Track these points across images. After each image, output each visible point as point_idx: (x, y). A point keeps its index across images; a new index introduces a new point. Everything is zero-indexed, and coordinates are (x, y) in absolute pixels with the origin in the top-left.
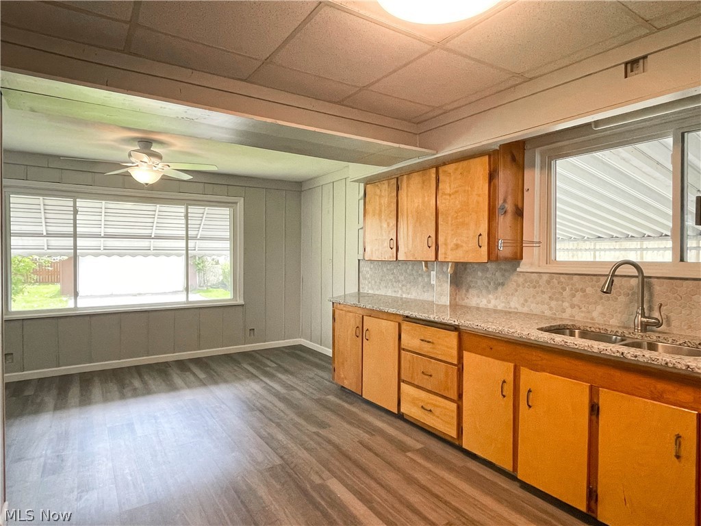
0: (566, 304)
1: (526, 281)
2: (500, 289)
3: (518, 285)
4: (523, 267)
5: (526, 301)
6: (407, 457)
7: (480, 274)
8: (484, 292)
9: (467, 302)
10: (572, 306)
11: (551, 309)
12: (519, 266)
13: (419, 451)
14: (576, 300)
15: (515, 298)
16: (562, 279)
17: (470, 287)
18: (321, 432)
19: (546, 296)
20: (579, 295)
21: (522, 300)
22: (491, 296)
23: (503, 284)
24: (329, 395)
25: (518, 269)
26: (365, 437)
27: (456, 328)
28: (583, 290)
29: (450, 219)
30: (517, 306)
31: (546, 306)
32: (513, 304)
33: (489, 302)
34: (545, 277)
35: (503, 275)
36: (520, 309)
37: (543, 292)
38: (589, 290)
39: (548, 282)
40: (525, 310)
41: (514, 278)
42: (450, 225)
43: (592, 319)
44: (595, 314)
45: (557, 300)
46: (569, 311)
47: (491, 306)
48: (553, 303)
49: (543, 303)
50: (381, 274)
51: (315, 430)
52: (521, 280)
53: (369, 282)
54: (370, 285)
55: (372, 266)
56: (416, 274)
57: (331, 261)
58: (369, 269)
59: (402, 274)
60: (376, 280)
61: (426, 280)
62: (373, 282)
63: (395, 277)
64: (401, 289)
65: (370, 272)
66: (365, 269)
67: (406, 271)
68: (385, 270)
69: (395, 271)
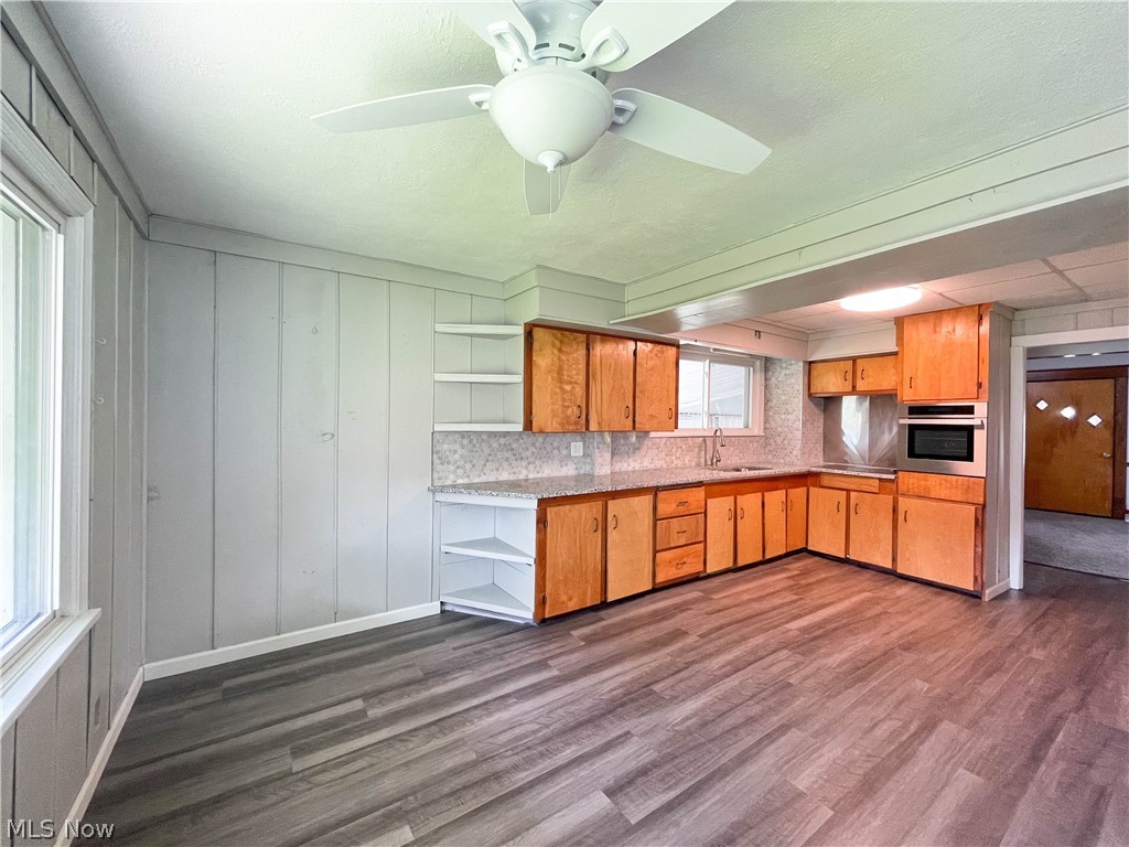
0: (674, 457)
1: (652, 444)
3: (648, 448)
10: (676, 459)
11: (667, 462)
14: (678, 455)
16: (672, 440)
19: (663, 455)
20: (679, 451)
21: (650, 460)
29: (646, 393)
31: (664, 462)
34: (664, 440)
36: (649, 467)
37: (662, 451)
40: (652, 466)
41: (646, 443)
42: (646, 398)
45: (669, 455)
46: (675, 462)
49: (662, 459)
52: (650, 444)
53: (458, 467)
54: (460, 472)
55: (465, 442)
56: (549, 448)
57: (329, 436)
58: (457, 447)
59: (527, 449)
60: (475, 462)
61: (564, 452)
62: (468, 466)
63: (515, 455)
64: (526, 468)
65: (460, 451)
66: (446, 446)
67: (533, 445)
68: (495, 445)
69: (514, 446)
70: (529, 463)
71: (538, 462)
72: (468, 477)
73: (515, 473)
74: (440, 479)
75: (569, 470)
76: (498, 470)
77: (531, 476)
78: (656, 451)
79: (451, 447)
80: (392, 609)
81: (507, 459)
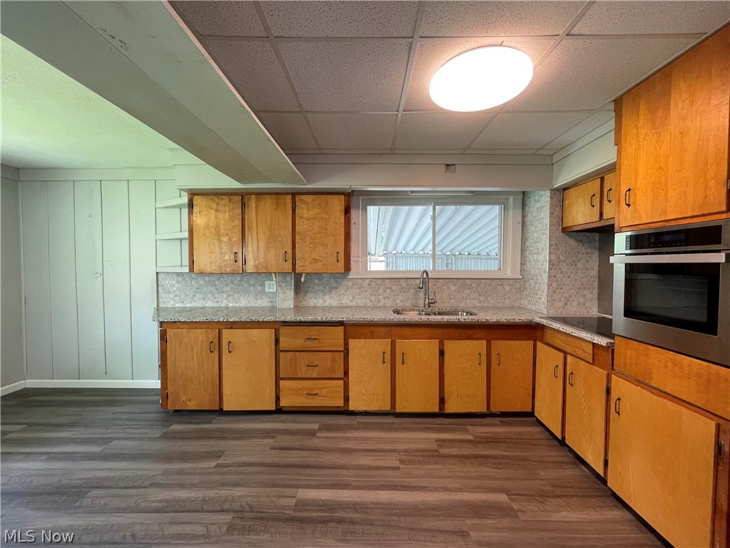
0: (381, 297)
1: (353, 284)
2: (333, 291)
3: (348, 288)
4: (351, 275)
5: (354, 298)
6: (318, 437)
7: (316, 281)
8: (321, 294)
9: (304, 303)
10: (385, 298)
11: (371, 301)
12: (348, 274)
13: (320, 429)
14: (386, 294)
15: (346, 297)
16: (378, 281)
17: (307, 292)
18: (220, 461)
19: (367, 294)
20: (388, 291)
21: (351, 298)
22: (326, 297)
23: (336, 288)
24: (171, 425)
25: (349, 277)
26: (269, 441)
27: (341, 323)
28: (391, 288)
29: (308, 239)
30: (347, 302)
31: (368, 300)
32: (344, 301)
33: (325, 301)
34: (367, 281)
35: (336, 281)
36: (350, 304)
37: (366, 291)
38: (394, 288)
39: (369, 284)
40: (353, 304)
41: (345, 282)
42: (308, 243)
43: (396, 304)
44: (398, 302)
45: (375, 295)
46: (382, 301)
47: (326, 304)
48: (373, 298)
49: (366, 298)
50: (196, 286)
51: (213, 464)
52: (350, 284)
53: (176, 296)
54: (177, 299)
55: (180, 279)
56: (245, 285)
57: (99, 275)
58: (174, 282)
59: (227, 285)
60: (188, 292)
61: (259, 288)
62: (183, 295)
63: (217, 289)
64: (227, 299)
65: (177, 285)
66: (167, 282)
67: (232, 282)
68: (201, 282)
69: (217, 283)
70: (229, 296)
71: (236, 296)
72: (183, 302)
73: (217, 302)
74: (164, 302)
75: (264, 302)
76: (204, 299)
77: (231, 305)
78: (358, 290)
79: (171, 282)
80: (136, 379)
81: (211, 292)
